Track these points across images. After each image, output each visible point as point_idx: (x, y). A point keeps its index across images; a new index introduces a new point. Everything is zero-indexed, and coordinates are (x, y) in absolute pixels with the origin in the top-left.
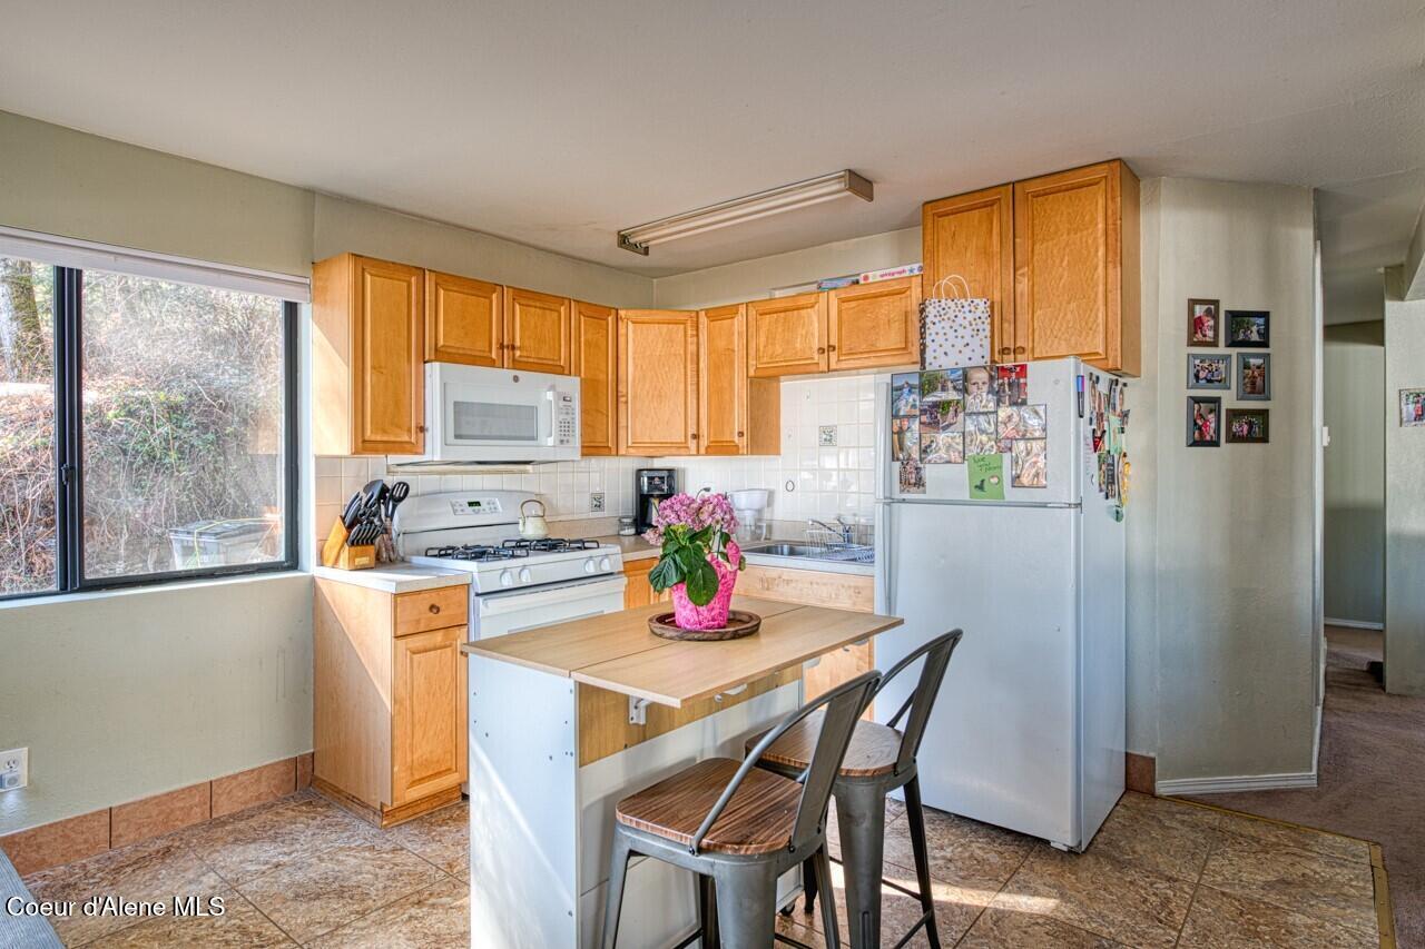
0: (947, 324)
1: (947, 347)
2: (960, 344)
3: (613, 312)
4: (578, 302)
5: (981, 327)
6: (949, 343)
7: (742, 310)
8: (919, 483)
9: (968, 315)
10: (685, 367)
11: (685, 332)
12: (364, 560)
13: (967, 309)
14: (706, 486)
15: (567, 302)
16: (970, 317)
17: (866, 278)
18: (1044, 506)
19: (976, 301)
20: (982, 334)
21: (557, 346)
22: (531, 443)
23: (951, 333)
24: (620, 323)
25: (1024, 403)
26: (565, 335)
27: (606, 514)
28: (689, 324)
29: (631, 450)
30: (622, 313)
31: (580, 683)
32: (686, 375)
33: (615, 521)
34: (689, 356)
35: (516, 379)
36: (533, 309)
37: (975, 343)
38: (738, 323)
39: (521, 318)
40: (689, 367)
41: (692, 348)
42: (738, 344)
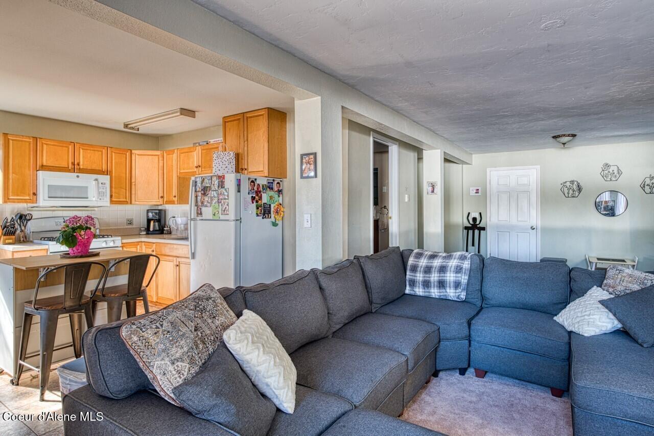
0: (220, 160)
1: (220, 168)
2: (224, 167)
3: (129, 151)
4: (112, 148)
5: (231, 161)
6: (220, 167)
7: (176, 151)
8: (201, 214)
9: (227, 157)
10: (159, 172)
11: (159, 159)
12: (11, 241)
13: (227, 155)
14: (174, 216)
15: (106, 148)
16: (228, 158)
17: (210, 142)
18: (228, 220)
19: (230, 152)
20: (232, 164)
21: (101, 163)
22: (86, 199)
23: (221, 164)
24: (133, 155)
25: (224, 187)
26: (105, 160)
27: (134, 226)
28: (160, 156)
29: (137, 203)
30: (133, 151)
31: (16, 268)
32: (159, 175)
33: (139, 229)
34: (160, 168)
35: (78, 176)
36: (89, 151)
37: (229, 167)
38: (175, 156)
39: (83, 154)
40: (160, 171)
41: (161, 164)
42: (174, 163)
